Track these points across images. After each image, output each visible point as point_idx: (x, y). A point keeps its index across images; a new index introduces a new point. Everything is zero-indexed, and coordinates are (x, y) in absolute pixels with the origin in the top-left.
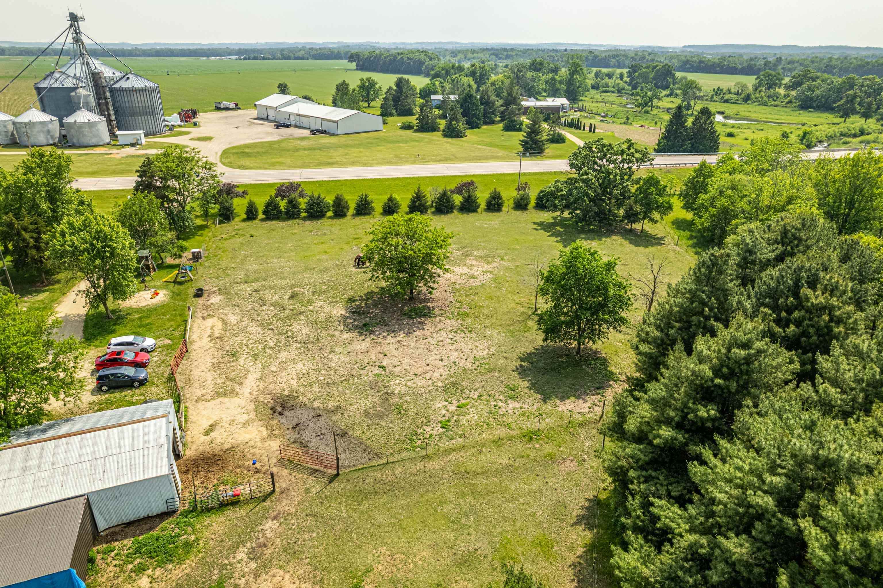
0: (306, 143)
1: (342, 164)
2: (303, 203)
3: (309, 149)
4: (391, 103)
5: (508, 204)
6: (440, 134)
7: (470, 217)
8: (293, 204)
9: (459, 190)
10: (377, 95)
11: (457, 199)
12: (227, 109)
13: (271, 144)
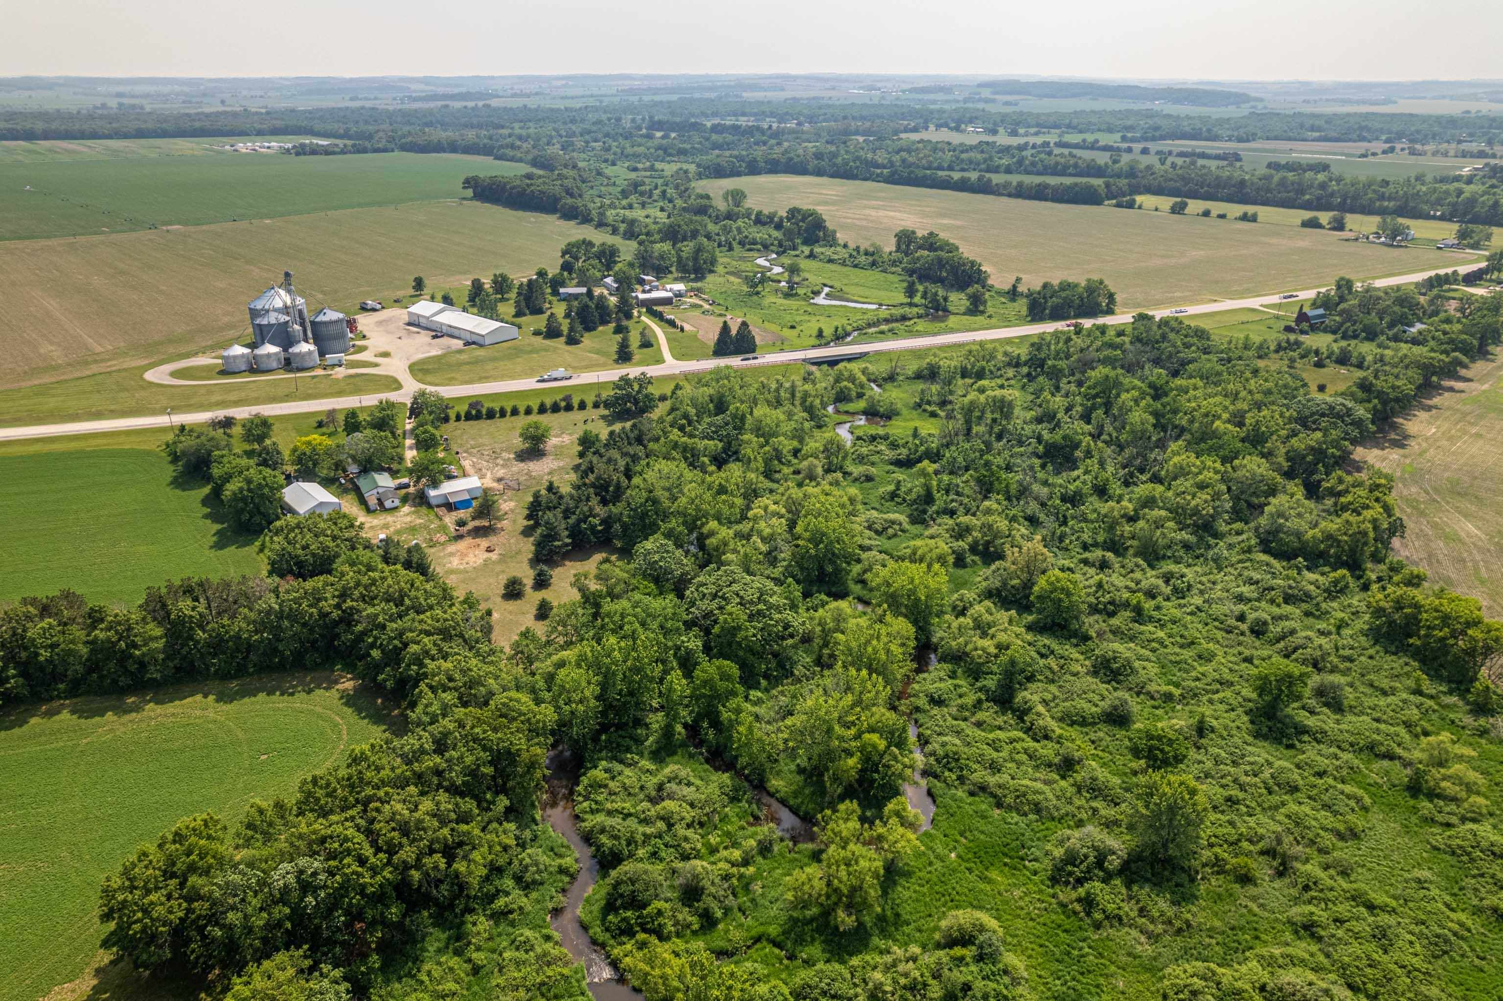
0: (464, 357)
1: (495, 378)
2: (484, 411)
3: (469, 363)
4: (523, 304)
5: (590, 405)
6: (563, 339)
7: (570, 414)
8: (479, 412)
9: (564, 400)
10: (510, 288)
11: (563, 404)
12: (374, 310)
13: (437, 358)
